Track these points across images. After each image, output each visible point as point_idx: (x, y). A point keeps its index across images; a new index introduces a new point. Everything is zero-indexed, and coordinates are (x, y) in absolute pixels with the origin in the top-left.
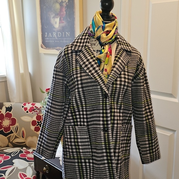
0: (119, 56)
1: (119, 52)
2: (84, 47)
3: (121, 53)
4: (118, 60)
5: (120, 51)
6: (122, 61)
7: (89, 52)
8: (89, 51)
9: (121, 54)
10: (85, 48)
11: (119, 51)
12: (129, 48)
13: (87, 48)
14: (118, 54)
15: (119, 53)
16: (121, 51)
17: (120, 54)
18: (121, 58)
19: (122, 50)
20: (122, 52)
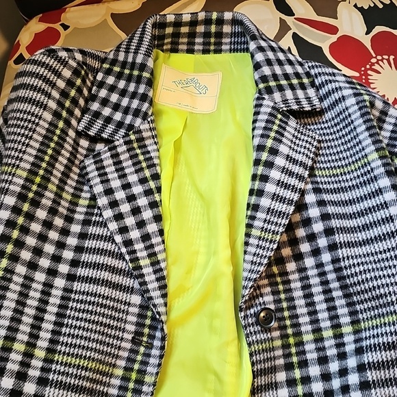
0: (269, 143)
1: (270, 126)
2: (122, 132)
3: (275, 128)
4: (271, 158)
5: (274, 123)
6: (288, 158)
7: (137, 155)
8: (138, 151)
9: (277, 132)
10: (127, 135)
11: (267, 121)
12: (308, 98)
13: (133, 137)
14: (268, 137)
15: (271, 129)
16: (277, 122)
17: (273, 134)
18: (283, 149)
19: (279, 116)
20: (279, 126)
